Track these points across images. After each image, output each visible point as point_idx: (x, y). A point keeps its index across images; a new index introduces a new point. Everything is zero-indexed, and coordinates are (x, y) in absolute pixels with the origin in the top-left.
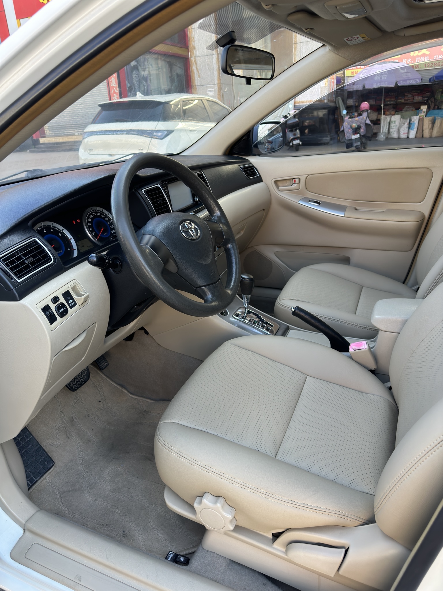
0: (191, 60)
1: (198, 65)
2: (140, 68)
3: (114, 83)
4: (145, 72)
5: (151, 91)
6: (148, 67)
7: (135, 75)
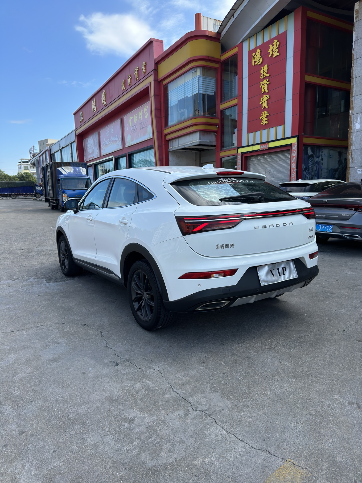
0: (348, 152)
1: (353, 155)
2: (315, 156)
3: (294, 166)
4: (319, 158)
5: (322, 170)
6: (321, 156)
7: (311, 161)
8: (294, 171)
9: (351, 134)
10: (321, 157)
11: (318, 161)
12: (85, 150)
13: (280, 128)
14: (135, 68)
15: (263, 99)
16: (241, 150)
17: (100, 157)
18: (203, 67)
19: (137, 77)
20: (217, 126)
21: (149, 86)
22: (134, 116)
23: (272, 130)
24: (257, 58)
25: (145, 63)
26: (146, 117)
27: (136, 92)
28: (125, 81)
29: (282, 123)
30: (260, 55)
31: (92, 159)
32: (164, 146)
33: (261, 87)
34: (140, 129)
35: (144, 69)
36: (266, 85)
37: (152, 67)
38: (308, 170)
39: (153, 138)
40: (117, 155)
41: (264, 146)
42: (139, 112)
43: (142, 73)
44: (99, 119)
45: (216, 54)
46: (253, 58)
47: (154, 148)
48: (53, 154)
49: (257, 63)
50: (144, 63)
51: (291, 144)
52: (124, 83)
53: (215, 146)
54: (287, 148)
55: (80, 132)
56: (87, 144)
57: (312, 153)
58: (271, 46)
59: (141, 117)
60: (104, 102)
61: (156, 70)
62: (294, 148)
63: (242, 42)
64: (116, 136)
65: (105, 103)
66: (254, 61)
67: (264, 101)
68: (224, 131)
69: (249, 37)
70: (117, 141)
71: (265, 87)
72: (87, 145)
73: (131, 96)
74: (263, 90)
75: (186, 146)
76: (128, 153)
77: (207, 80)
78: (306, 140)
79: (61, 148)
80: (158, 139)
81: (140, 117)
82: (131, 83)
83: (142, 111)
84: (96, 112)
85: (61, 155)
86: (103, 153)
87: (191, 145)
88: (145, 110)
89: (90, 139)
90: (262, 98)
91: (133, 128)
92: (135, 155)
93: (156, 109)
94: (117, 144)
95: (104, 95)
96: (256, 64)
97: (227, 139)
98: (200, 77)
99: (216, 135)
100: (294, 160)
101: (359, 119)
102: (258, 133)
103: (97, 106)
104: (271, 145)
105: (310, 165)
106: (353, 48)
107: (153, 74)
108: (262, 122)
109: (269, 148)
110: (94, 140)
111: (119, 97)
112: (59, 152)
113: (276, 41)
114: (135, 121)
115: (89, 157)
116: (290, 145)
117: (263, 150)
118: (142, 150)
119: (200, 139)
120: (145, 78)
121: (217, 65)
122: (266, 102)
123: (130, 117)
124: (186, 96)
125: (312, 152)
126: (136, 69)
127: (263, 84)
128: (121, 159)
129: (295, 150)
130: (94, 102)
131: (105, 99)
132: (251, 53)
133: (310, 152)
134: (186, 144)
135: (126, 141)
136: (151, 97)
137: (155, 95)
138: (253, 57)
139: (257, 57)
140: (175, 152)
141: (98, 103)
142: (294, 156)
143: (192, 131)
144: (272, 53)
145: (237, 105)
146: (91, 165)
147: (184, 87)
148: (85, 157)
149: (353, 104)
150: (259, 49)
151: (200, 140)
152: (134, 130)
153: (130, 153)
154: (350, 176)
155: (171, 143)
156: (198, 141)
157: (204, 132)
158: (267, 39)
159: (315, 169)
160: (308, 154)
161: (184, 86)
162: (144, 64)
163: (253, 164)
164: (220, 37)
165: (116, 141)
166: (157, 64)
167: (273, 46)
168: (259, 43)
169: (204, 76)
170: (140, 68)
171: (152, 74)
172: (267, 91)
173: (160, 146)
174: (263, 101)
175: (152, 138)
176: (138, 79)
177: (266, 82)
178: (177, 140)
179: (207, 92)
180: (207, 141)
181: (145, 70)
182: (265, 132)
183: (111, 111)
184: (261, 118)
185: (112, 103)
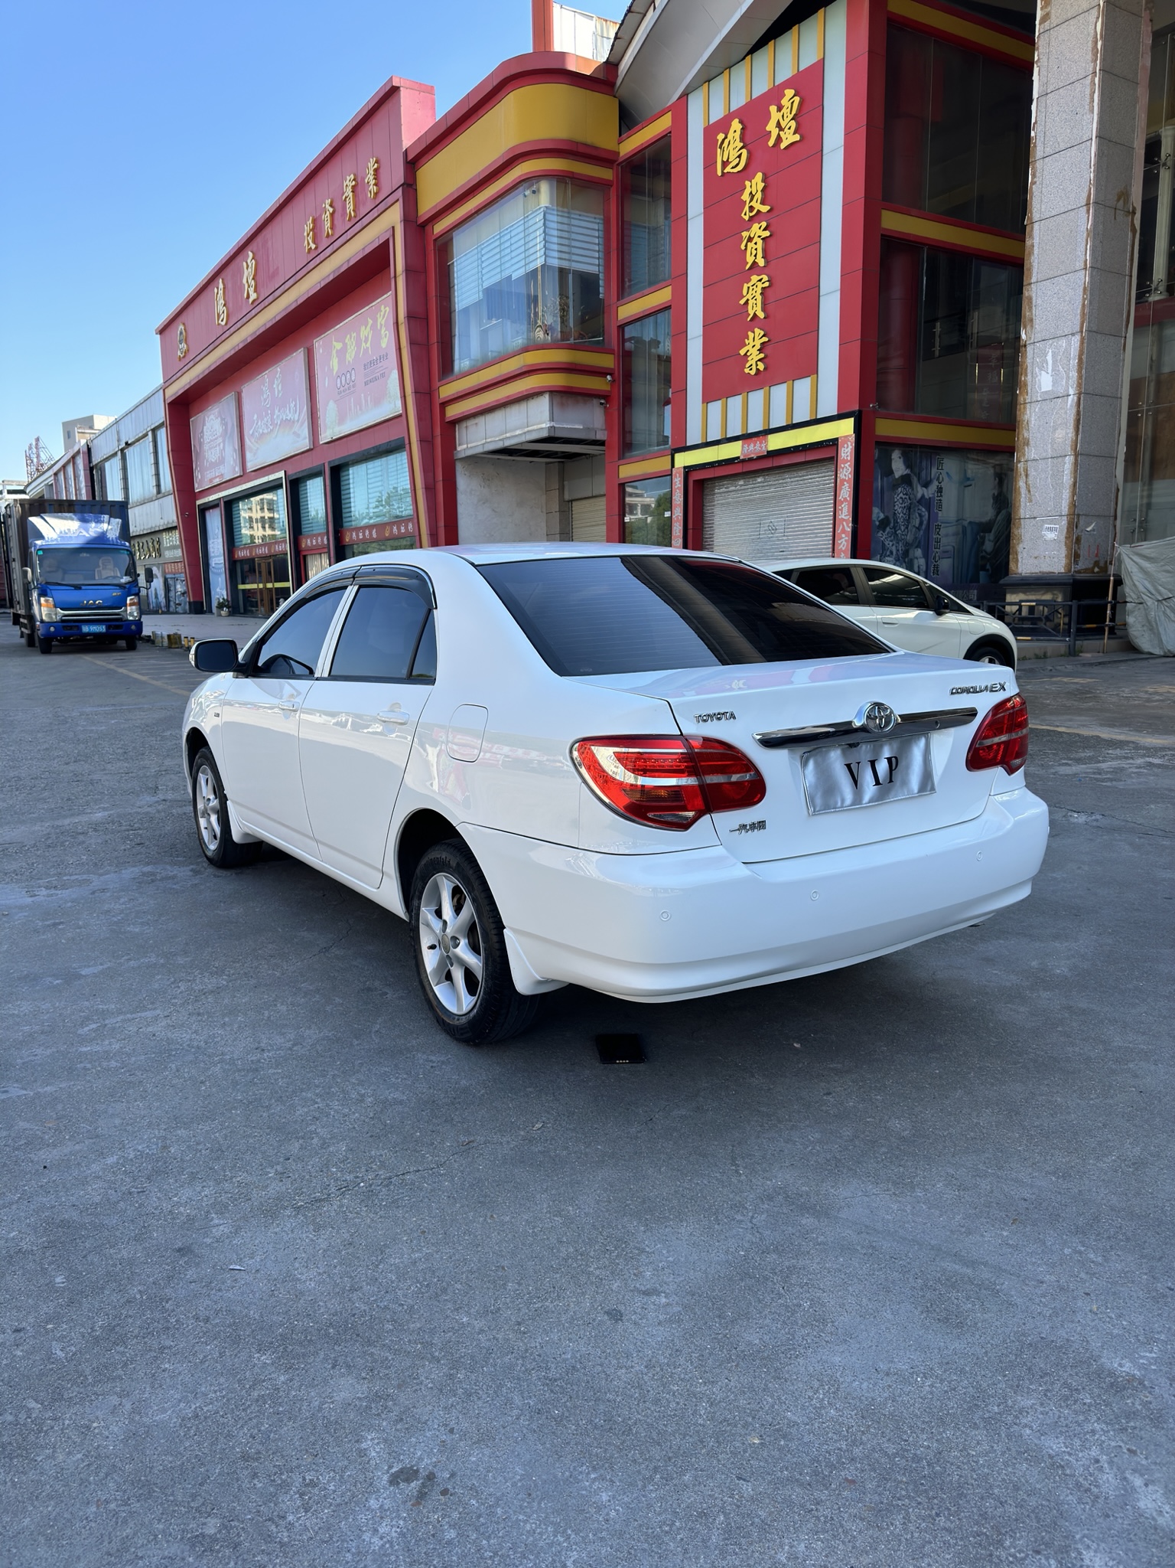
0: (1017, 467)
1: (1030, 478)
2: (915, 480)
3: (845, 513)
4: (930, 488)
5: (938, 527)
6: (938, 479)
7: (901, 495)
8: (844, 531)
9: (1025, 408)
10: (935, 483)
11: (927, 497)
12: (197, 454)
13: (803, 386)
14: (343, 179)
15: (751, 288)
16: (683, 460)
17: (244, 476)
18: (560, 179)
19: (352, 208)
20: (609, 377)
21: (388, 240)
22: (347, 341)
23: (779, 392)
24: (732, 150)
25: (377, 162)
26: (384, 345)
27: (348, 261)
28: (314, 221)
29: (809, 367)
30: (742, 139)
31: (217, 481)
32: (438, 441)
33: (743, 247)
34: (366, 384)
35: (373, 182)
36: (760, 242)
37: (398, 176)
38: (894, 527)
39: (404, 415)
40: (295, 470)
41: (752, 445)
42: (363, 328)
43: (366, 195)
44: (237, 349)
45: (603, 135)
46: (719, 150)
47: (407, 446)
48: (96, 465)
49: (733, 168)
50: (372, 161)
51: (837, 439)
52: (313, 230)
53: (602, 443)
54: (823, 453)
55: (180, 393)
56: (202, 432)
57: (908, 471)
58: (773, 109)
59: (368, 345)
60: (251, 293)
61: (410, 187)
62: (847, 452)
63: (685, 95)
64: (292, 405)
65: (253, 296)
66: (723, 162)
67: (752, 294)
68: (631, 393)
69: (707, 77)
70: (294, 422)
71: (755, 246)
72: (202, 437)
73: (334, 271)
74: (750, 260)
75: (507, 443)
76: (329, 462)
77: (574, 222)
78: (886, 428)
79: (123, 445)
80: (420, 418)
81: (364, 344)
82: (332, 228)
83: (370, 322)
84: (226, 324)
85: (124, 469)
86: (251, 466)
87: (523, 439)
88: (379, 320)
89: (212, 417)
90: (746, 286)
91: (343, 378)
92: (351, 470)
93: (411, 316)
94: (294, 433)
95: (250, 270)
96: (728, 169)
97: (642, 421)
98: (549, 211)
99: (605, 407)
100: (846, 492)
101: (1049, 358)
102: (735, 403)
103: (230, 305)
104: (776, 442)
105: (900, 510)
106: (1033, 121)
107: (401, 200)
108: (748, 365)
109: (768, 452)
110: (222, 419)
111: (297, 277)
112: (118, 459)
113: (789, 93)
114: (350, 357)
115: (209, 475)
116: (834, 443)
117: (751, 460)
118: (372, 452)
119: (552, 419)
120: (375, 213)
121: (606, 174)
122: (759, 298)
123: (335, 343)
124: (506, 274)
125: (908, 464)
126: (349, 182)
127: (750, 239)
128: (308, 482)
129: (847, 461)
130: (221, 292)
131: (253, 282)
132: (713, 132)
133: (899, 467)
134: (508, 435)
135: (321, 422)
136: (395, 277)
137: (409, 270)
138: (720, 148)
139: (731, 147)
140: (474, 460)
141: (234, 293)
142: (845, 480)
143: (526, 390)
144: (779, 135)
145: (668, 308)
146: (216, 502)
147: (500, 245)
148: (198, 475)
149: (1031, 308)
150: (736, 121)
151: (552, 424)
152: (347, 386)
153: (337, 463)
154: (1020, 548)
155: (464, 431)
156: (546, 425)
157: (563, 396)
158: (761, 88)
159: (917, 523)
160: (891, 472)
161: (498, 243)
162: (372, 165)
163: (722, 504)
164: (617, 76)
165: (288, 423)
166: (413, 163)
167: (780, 109)
168: (739, 101)
169: (563, 206)
170: (359, 180)
171: (398, 200)
172: (761, 262)
173: (426, 441)
174: (749, 296)
175: (400, 416)
176: (355, 217)
177: (758, 230)
178: (481, 420)
179: (573, 261)
180: (577, 427)
181: (376, 184)
182: (757, 398)
183: (274, 322)
184: (742, 352)
185: (274, 296)
